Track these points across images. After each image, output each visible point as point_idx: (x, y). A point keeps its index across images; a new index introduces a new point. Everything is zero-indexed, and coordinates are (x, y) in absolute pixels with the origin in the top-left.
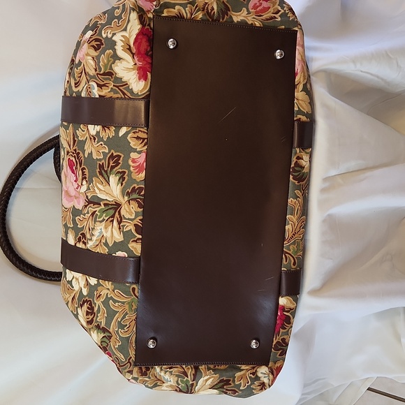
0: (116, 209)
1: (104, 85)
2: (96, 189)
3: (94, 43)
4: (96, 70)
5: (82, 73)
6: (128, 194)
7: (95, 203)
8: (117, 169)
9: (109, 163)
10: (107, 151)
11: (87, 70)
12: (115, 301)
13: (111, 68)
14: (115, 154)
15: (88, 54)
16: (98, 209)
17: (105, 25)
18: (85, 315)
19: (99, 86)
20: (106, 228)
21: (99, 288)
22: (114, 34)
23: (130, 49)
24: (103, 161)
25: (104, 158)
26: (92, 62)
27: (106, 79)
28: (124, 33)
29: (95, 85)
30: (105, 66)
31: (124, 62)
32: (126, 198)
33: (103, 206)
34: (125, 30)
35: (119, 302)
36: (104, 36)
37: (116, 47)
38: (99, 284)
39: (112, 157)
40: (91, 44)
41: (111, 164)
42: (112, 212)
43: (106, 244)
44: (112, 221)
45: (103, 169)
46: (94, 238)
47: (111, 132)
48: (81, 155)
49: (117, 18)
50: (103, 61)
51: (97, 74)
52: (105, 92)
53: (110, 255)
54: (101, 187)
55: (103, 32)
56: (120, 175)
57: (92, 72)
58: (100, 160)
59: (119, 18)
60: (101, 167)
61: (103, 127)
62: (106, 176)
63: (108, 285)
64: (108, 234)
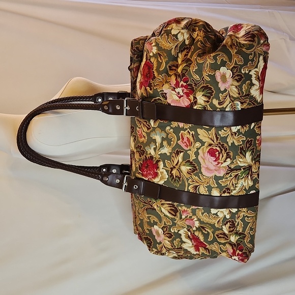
0: (249, 170)
1: (245, 102)
2: (238, 162)
3: (236, 78)
4: (239, 94)
5: (227, 96)
6: (255, 159)
7: (237, 170)
8: (251, 147)
9: (246, 146)
10: (245, 139)
11: (231, 94)
12: (248, 217)
13: (249, 92)
14: (249, 140)
15: (232, 85)
16: (240, 172)
17: (243, 65)
18: (228, 228)
19: (242, 103)
20: (245, 181)
21: (239, 213)
22: (250, 71)
23: (258, 78)
24: (243, 145)
25: (243, 144)
26: (236, 90)
27: (246, 98)
28: (256, 69)
29: (239, 103)
30: (246, 91)
31: (255, 86)
32: (254, 162)
33: (242, 170)
34: (257, 67)
35: (250, 217)
36: (243, 72)
37: (252, 79)
38: (238, 211)
39: (248, 141)
40: (235, 78)
41: (248, 146)
42: (248, 171)
43: (245, 189)
44: (248, 176)
45: (243, 150)
46: (237, 189)
47: (246, 129)
48: (225, 145)
49: (250, 60)
50: (245, 88)
51: (241, 96)
52: (245, 106)
53: (246, 194)
54: (241, 160)
55: (242, 70)
56: (252, 151)
57: (236, 95)
58: (241, 145)
59: (252, 60)
60: (242, 149)
61: (242, 126)
62: (244, 153)
63: (245, 210)
64: (245, 184)
